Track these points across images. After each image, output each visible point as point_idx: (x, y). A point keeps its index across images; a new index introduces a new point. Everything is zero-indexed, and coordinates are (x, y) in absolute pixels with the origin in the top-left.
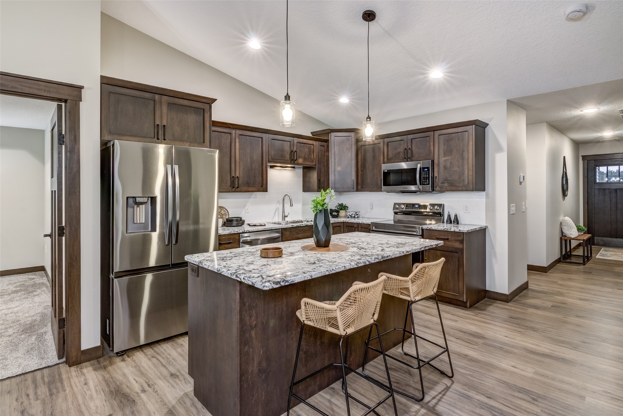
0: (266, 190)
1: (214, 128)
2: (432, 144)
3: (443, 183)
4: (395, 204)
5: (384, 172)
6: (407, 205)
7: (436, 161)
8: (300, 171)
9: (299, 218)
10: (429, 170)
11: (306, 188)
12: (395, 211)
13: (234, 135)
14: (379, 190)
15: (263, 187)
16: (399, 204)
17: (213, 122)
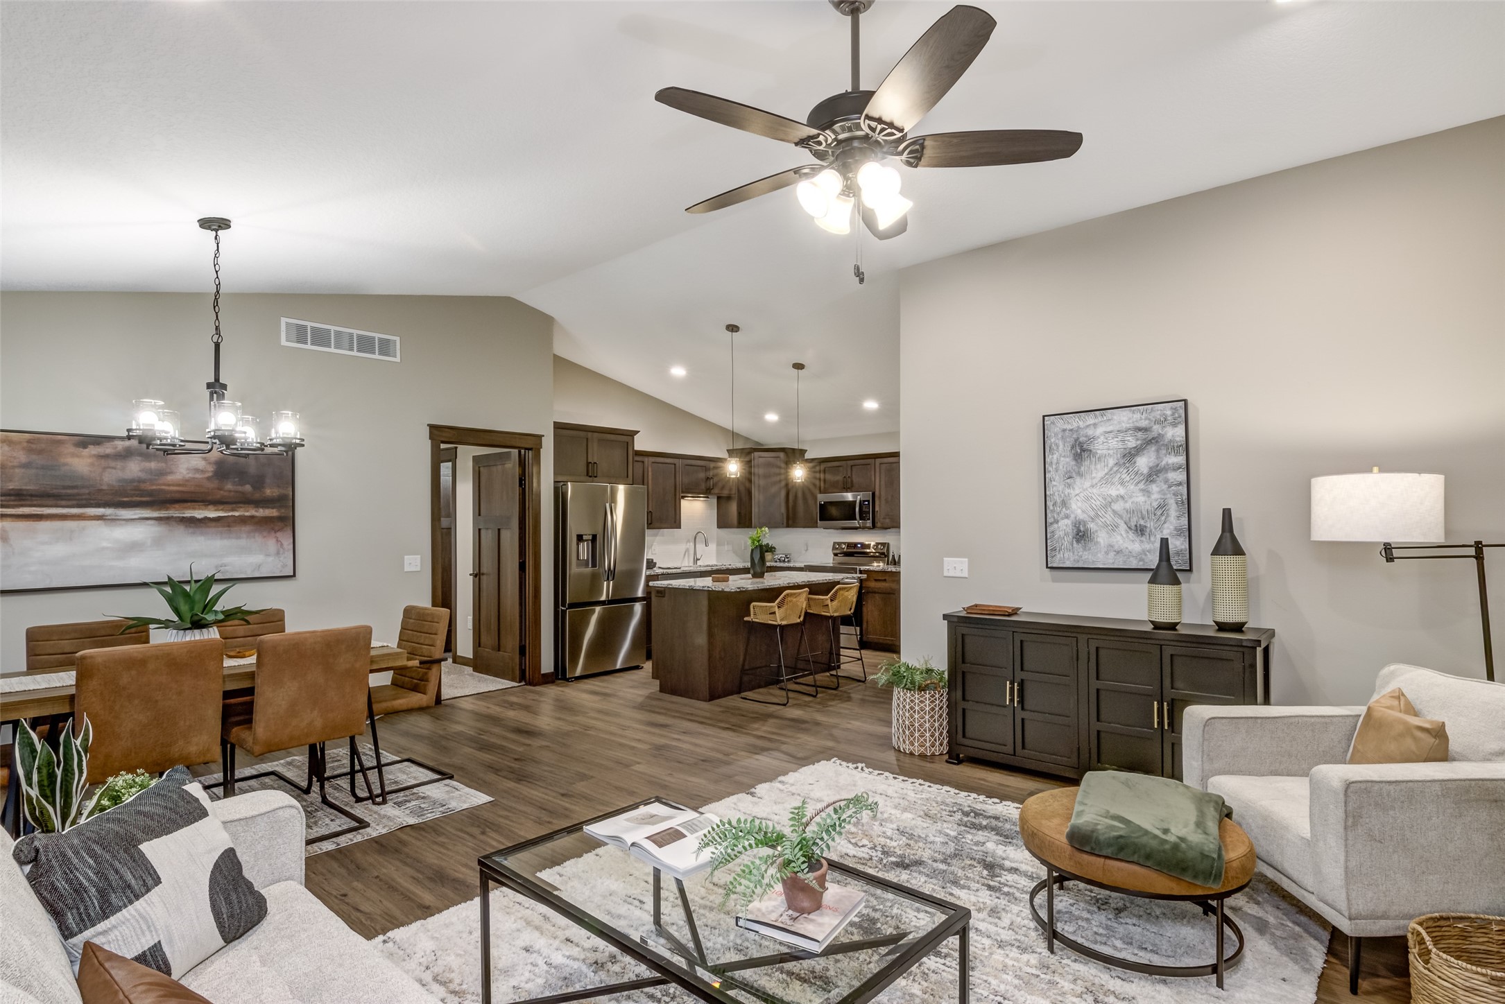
0: (679, 527)
1: (637, 458)
2: (873, 473)
3: (884, 518)
4: (835, 543)
5: (820, 505)
6: (849, 545)
7: (877, 493)
8: (715, 501)
9: (714, 563)
10: (869, 504)
11: (722, 523)
12: (836, 552)
13: (646, 463)
14: (815, 526)
15: (676, 523)
16: (839, 544)
17: (636, 451)
